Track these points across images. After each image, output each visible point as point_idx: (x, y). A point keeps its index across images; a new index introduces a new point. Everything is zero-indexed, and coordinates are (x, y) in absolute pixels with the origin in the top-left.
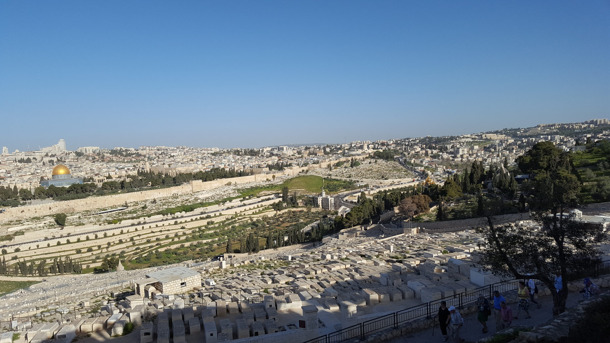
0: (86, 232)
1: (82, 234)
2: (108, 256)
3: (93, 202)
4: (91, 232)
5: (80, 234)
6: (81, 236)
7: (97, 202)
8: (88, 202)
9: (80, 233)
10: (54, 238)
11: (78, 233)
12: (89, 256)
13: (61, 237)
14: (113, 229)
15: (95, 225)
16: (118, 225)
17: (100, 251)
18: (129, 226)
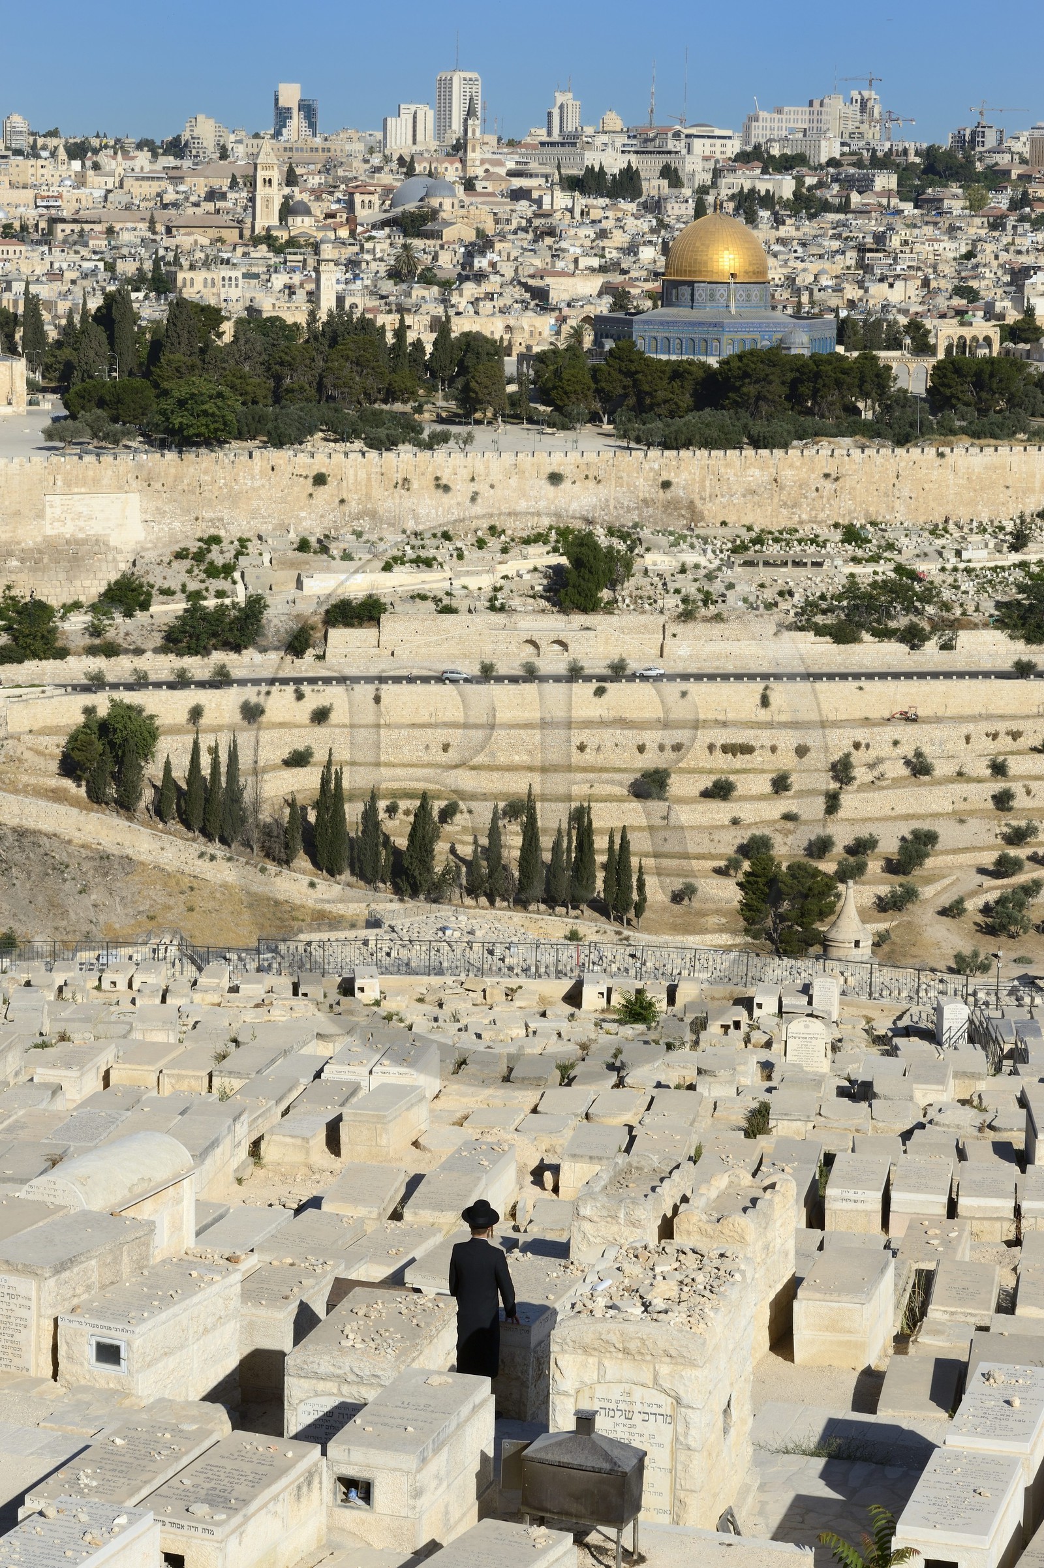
0: (730, 668)
1: (699, 677)
2: (821, 847)
3: (816, 480)
4: (752, 677)
5: (685, 677)
6: (691, 686)
7: (847, 483)
8: (788, 475)
9: (693, 668)
10: (530, 675)
11: (680, 668)
12: (712, 829)
13: (575, 674)
14: (896, 676)
15: (787, 635)
16: (930, 654)
17: (775, 809)
18: (1002, 675)
